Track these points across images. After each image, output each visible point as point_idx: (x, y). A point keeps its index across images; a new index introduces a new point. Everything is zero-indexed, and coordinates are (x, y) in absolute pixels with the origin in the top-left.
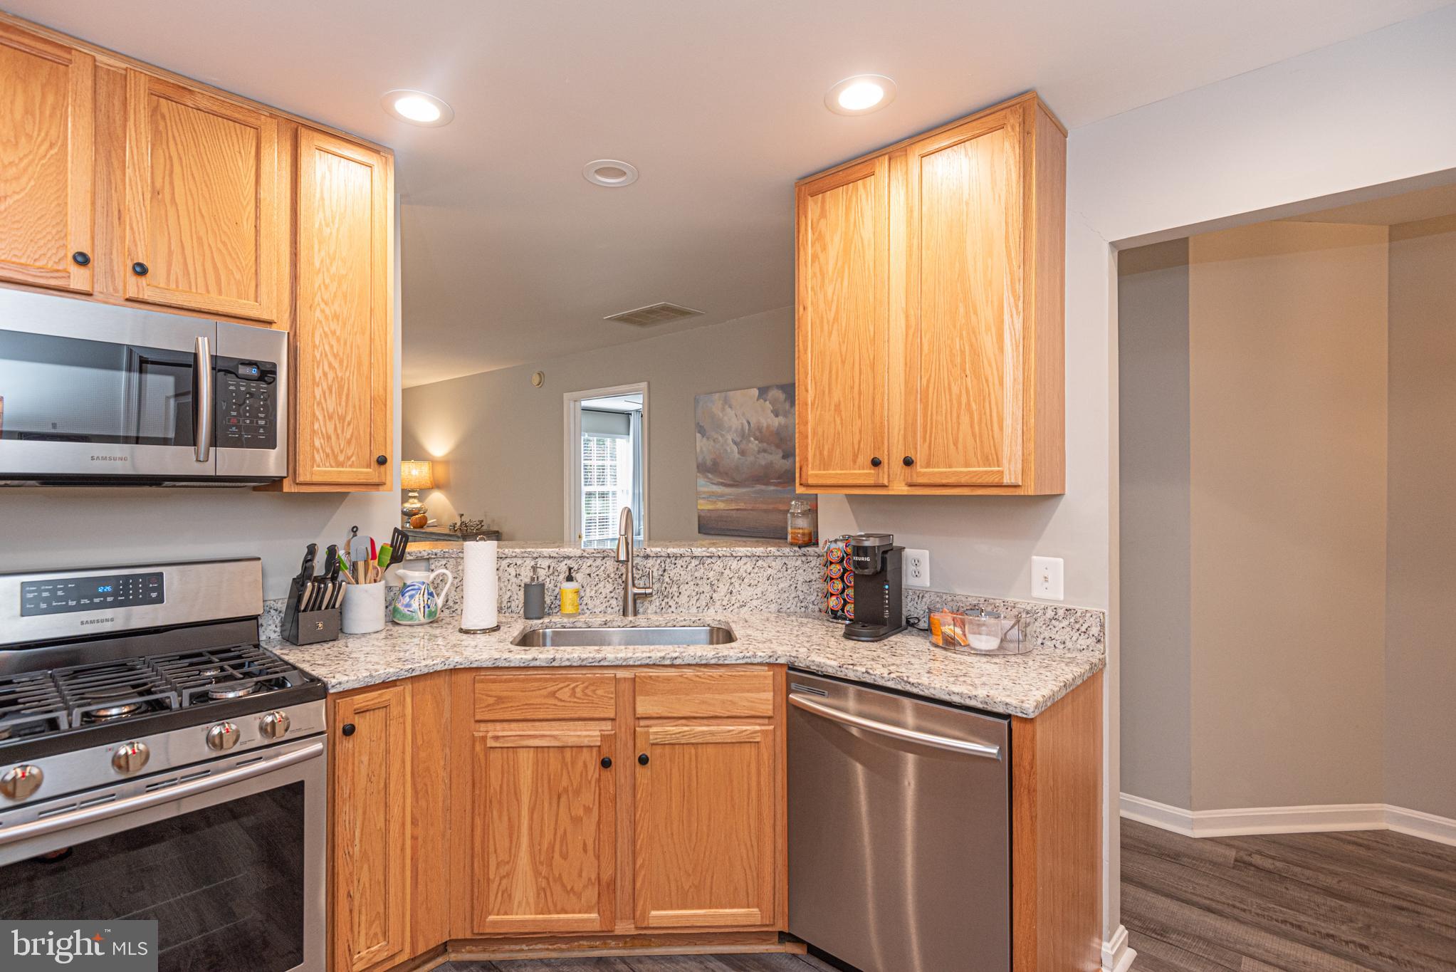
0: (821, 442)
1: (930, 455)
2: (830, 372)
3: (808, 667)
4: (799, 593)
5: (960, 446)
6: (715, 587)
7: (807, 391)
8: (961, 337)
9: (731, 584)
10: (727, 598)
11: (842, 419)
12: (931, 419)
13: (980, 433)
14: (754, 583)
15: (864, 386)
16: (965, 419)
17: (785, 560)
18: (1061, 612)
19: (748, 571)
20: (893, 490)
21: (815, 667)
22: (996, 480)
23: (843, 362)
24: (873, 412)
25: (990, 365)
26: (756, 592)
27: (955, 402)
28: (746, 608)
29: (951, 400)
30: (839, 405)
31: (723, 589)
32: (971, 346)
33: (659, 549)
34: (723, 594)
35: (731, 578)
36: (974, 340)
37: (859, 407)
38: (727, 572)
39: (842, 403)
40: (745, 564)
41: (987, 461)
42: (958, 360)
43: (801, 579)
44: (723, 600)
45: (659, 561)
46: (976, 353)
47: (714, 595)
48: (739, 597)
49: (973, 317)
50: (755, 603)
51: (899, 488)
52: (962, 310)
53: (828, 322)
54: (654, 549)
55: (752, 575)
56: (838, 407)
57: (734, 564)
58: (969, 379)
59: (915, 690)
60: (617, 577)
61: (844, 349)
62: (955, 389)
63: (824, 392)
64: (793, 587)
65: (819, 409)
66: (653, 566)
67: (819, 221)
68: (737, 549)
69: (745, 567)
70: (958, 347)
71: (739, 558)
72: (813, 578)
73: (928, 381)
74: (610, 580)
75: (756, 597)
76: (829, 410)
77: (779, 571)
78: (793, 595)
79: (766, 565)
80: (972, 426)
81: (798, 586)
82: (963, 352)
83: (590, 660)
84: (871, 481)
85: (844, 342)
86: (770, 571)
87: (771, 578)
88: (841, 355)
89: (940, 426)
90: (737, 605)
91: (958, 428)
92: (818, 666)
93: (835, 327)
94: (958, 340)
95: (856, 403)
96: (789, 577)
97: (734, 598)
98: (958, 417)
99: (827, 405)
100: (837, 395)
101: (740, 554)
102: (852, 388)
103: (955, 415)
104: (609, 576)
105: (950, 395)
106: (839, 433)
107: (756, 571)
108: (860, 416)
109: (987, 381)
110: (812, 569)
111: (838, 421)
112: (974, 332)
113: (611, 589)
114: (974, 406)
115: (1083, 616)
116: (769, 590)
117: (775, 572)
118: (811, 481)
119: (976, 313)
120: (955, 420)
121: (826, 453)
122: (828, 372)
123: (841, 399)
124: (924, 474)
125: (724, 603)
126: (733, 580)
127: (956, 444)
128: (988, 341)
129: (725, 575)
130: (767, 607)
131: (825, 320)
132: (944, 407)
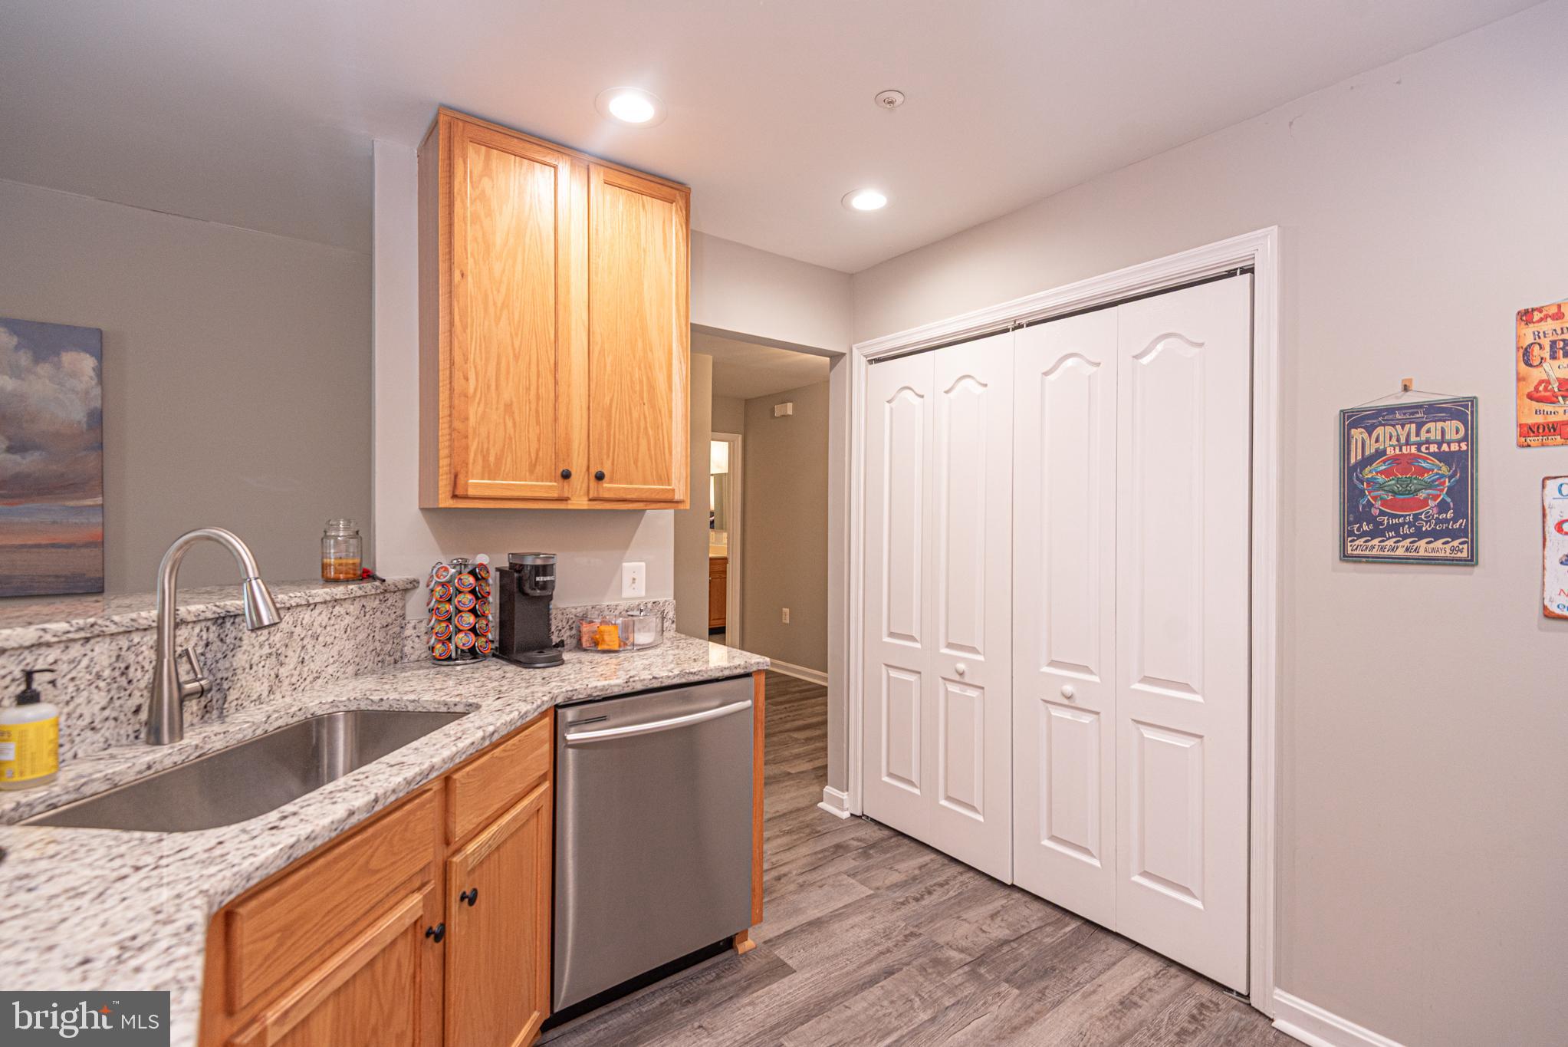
0: (485, 446)
1: (613, 469)
2: (499, 363)
3: (590, 696)
4: (377, 644)
5: (640, 464)
6: (282, 658)
7: (467, 379)
8: (640, 369)
9: (303, 647)
10: (297, 672)
11: (514, 423)
12: (614, 438)
13: (655, 454)
14: (329, 640)
15: (542, 391)
16: (643, 442)
17: (363, 601)
18: (649, 605)
19: (324, 625)
20: (572, 504)
21: (598, 693)
22: (669, 497)
23: (516, 358)
24: (556, 420)
25: (663, 399)
26: (332, 654)
27: (635, 425)
28: (320, 681)
29: (631, 423)
30: (511, 404)
31: (292, 660)
32: (648, 378)
33: (202, 607)
34: (292, 666)
35: (302, 639)
36: (650, 374)
37: (537, 411)
38: (298, 630)
39: (515, 405)
40: (320, 613)
41: (660, 481)
42: (637, 388)
43: (378, 625)
44: (292, 675)
45: (197, 630)
46: (652, 388)
47: (282, 670)
48: (312, 666)
49: (650, 354)
50: (330, 670)
51: (580, 502)
52: (640, 344)
53: (495, 304)
54: (193, 608)
55: (328, 628)
56: (509, 407)
57: (307, 616)
58: (646, 407)
59: (696, 678)
60: (117, 673)
61: (517, 343)
62: (635, 415)
63: (489, 387)
64: (370, 638)
65: (482, 405)
66: (187, 640)
67: (481, 177)
68: (313, 592)
69: (320, 619)
70: (637, 376)
71: (312, 607)
72: (390, 620)
73: (611, 400)
74: (102, 684)
75: (331, 660)
76: (497, 409)
77: (357, 618)
78: (371, 648)
79: (343, 612)
80: (649, 450)
81: (375, 634)
82: (641, 382)
83: (418, 779)
84: (555, 494)
85: (517, 334)
86: (348, 620)
87: (349, 629)
88: (514, 350)
89: (622, 445)
90: (310, 679)
91: (638, 451)
92: (602, 690)
93: (505, 312)
94: (637, 369)
95: (533, 407)
96: (367, 624)
97: (306, 669)
98: (638, 438)
99: (494, 402)
100: (507, 394)
101: (318, 600)
102: (528, 389)
103: (635, 437)
104: (98, 676)
105: (631, 418)
106: (510, 438)
107: (332, 622)
108: (538, 423)
109: (660, 412)
110: (389, 608)
111: (510, 424)
112: (650, 367)
113: (103, 703)
114: (651, 432)
115: (664, 605)
116: (347, 647)
117: (353, 619)
118: (471, 492)
119: (651, 350)
120: (635, 441)
121: (492, 459)
122: (495, 363)
123: (514, 400)
124: (610, 489)
125: (294, 680)
126: (305, 642)
127: (636, 462)
128: (661, 378)
129: (295, 636)
130: (344, 673)
131: (491, 303)
132: (626, 428)
